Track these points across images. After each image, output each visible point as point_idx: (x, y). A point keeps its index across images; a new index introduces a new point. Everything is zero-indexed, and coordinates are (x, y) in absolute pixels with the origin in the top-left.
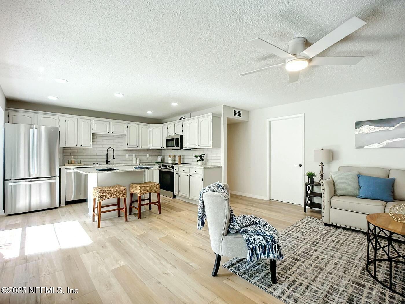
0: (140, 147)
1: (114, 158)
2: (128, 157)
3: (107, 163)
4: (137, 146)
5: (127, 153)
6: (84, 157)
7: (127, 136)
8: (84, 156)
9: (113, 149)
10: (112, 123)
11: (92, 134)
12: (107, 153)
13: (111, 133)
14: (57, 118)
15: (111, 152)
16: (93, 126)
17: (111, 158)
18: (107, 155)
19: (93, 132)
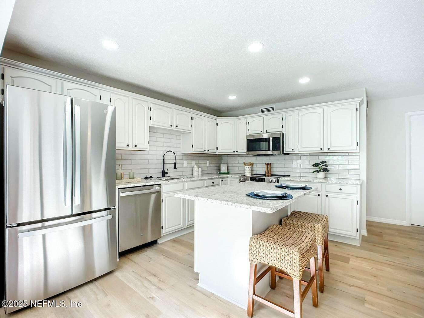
0: (207, 151)
1: (175, 168)
2: (186, 166)
3: (163, 176)
4: (204, 149)
5: (186, 160)
6: (131, 167)
7: (192, 133)
8: (131, 164)
9: (175, 154)
10: (175, 110)
11: (149, 126)
12: (164, 160)
13: (174, 128)
14: (97, 92)
15: (169, 158)
16: (151, 114)
17: (169, 167)
18: (164, 163)
19: (151, 123)
